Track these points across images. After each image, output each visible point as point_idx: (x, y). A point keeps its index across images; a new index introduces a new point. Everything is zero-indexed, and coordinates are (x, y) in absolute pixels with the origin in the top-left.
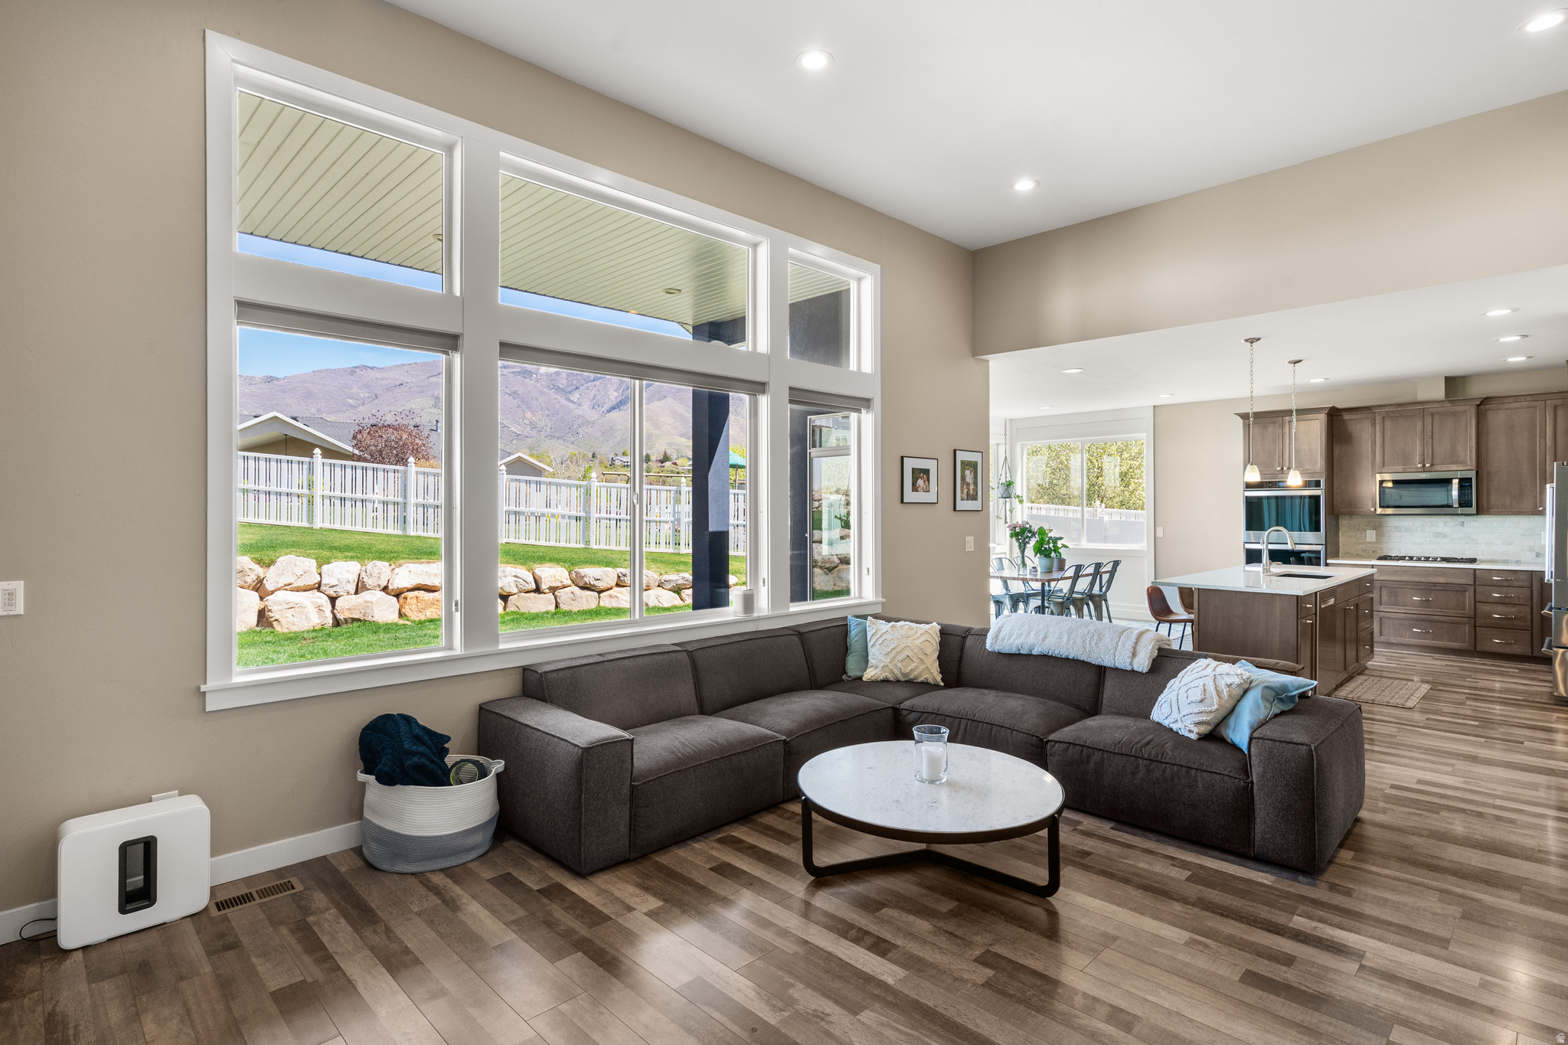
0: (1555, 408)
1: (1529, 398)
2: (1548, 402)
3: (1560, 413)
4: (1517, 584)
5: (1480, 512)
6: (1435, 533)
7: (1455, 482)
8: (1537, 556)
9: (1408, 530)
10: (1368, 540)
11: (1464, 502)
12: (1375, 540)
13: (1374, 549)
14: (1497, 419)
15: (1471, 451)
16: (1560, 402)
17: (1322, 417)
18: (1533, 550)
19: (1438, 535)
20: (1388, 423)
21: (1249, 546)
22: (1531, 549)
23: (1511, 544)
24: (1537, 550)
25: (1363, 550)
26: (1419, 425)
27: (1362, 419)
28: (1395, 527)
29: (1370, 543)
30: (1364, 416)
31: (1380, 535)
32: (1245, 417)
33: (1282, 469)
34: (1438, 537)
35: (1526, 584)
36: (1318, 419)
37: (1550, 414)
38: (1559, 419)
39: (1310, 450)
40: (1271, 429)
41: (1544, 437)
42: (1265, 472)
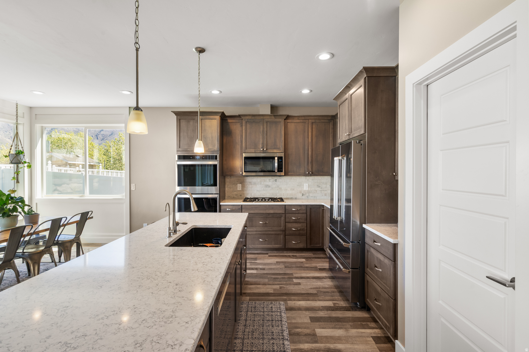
0: (312, 123)
1: (303, 118)
2: (310, 121)
3: (314, 126)
4: (301, 212)
5: (286, 174)
6: (265, 185)
7: (276, 158)
8: (302, 196)
9: (255, 184)
10: (238, 189)
11: (280, 169)
12: (241, 190)
13: (241, 194)
14: (291, 127)
15: (282, 143)
16: (314, 121)
17: (218, 117)
18: (301, 193)
19: (267, 186)
20: (248, 125)
21: (180, 196)
22: (300, 192)
23: (293, 190)
24: (302, 192)
25: (236, 195)
26: (262, 127)
27: (237, 122)
28: (250, 182)
29: (239, 191)
30: (237, 121)
31: (243, 187)
32: (178, 114)
34: (266, 187)
35: (305, 212)
36: (216, 119)
37: (310, 127)
38: (314, 129)
39: (212, 138)
40: (192, 123)
41: (308, 137)
42: (189, 150)
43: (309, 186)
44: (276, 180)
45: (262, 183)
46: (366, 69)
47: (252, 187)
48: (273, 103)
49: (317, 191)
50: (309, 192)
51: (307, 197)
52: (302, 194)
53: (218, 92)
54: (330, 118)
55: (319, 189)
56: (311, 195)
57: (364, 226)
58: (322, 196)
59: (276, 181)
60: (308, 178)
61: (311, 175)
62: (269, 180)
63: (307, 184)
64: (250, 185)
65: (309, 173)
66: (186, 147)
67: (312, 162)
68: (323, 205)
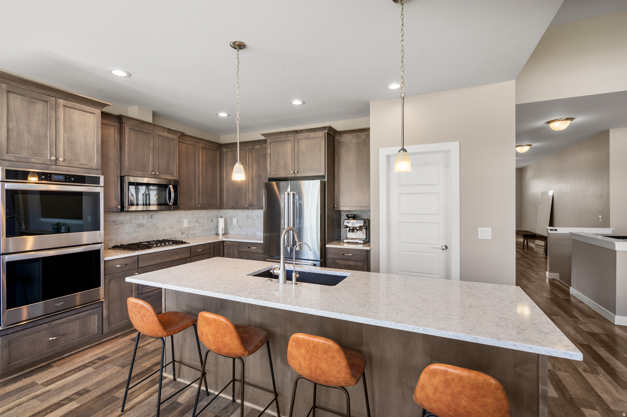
0: (203, 148)
1: (194, 140)
2: (201, 144)
3: (204, 152)
4: (205, 252)
6: (137, 224)
8: (182, 234)
9: (122, 223)
11: (175, 202)
14: (185, 149)
15: (176, 168)
16: (204, 146)
17: (98, 112)
18: (181, 231)
19: (140, 225)
20: (133, 135)
22: (180, 230)
23: (172, 228)
28: (114, 221)
33: (57, 159)
34: (139, 227)
35: (208, 251)
36: (94, 114)
37: (201, 152)
38: (204, 155)
39: (86, 145)
40: (39, 107)
41: (199, 164)
42: (33, 160)
43: (189, 222)
44: (152, 215)
45: (133, 222)
46: (330, 128)
47: (117, 229)
49: (196, 227)
50: (188, 229)
51: (187, 235)
52: (181, 233)
53: (124, 74)
55: (197, 225)
56: (191, 232)
58: (201, 232)
59: (152, 218)
60: (187, 212)
62: (143, 216)
63: (187, 220)
64: (115, 226)
66: (25, 154)
67: (202, 193)
68: (224, 241)
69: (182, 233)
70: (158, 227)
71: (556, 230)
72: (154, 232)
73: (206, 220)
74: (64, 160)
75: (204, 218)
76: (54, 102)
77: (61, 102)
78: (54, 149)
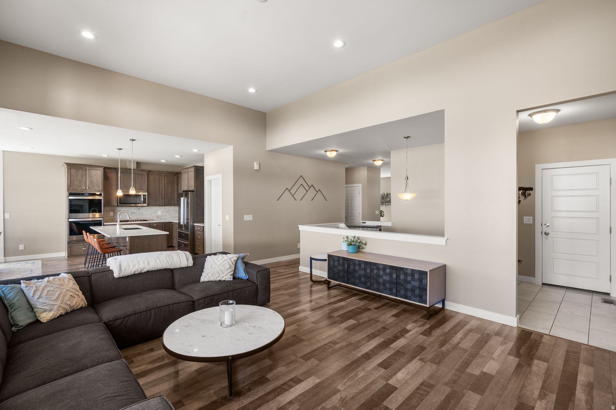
0: (165, 176)
1: (159, 172)
2: (163, 174)
3: (166, 178)
4: (159, 226)
5: (148, 205)
7: (142, 196)
11: (144, 202)
12: (113, 215)
14: (152, 177)
15: (146, 186)
16: (165, 175)
17: (102, 169)
19: (133, 213)
21: (70, 220)
22: (156, 216)
23: (151, 215)
24: (157, 216)
25: (109, 219)
27: (113, 172)
28: (120, 210)
29: (111, 216)
30: (113, 171)
32: (68, 164)
33: (86, 188)
34: (132, 213)
35: (161, 226)
36: (100, 170)
37: (163, 178)
38: (165, 179)
39: (97, 182)
40: (80, 171)
41: (162, 184)
42: (78, 189)
45: (129, 211)
46: (195, 166)
48: (138, 161)
49: (166, 215)
50: (161, 216)
51: (161, 219)
53: (106, 155)
54: (175, 174)
55: (168, 214)
56: (163, 217)
57: (194, 224)
58: (170, 218)
60: (161, 207)
61: (164, 206)
62: (134, 209)
63: (160, 211)
64: (119, 212)
65: (163, 204)
66: (76, 187)
67: (164, 198)
68: (172, 222)
69: (157, 218)
70: (143, 214)
71: (365, 223)
72: (140, 216)
73: (174, 212)
74: (89, 188)
75: (172, 211)
76: (85, 169)
77: (88, 168)
78: (85, 185)
